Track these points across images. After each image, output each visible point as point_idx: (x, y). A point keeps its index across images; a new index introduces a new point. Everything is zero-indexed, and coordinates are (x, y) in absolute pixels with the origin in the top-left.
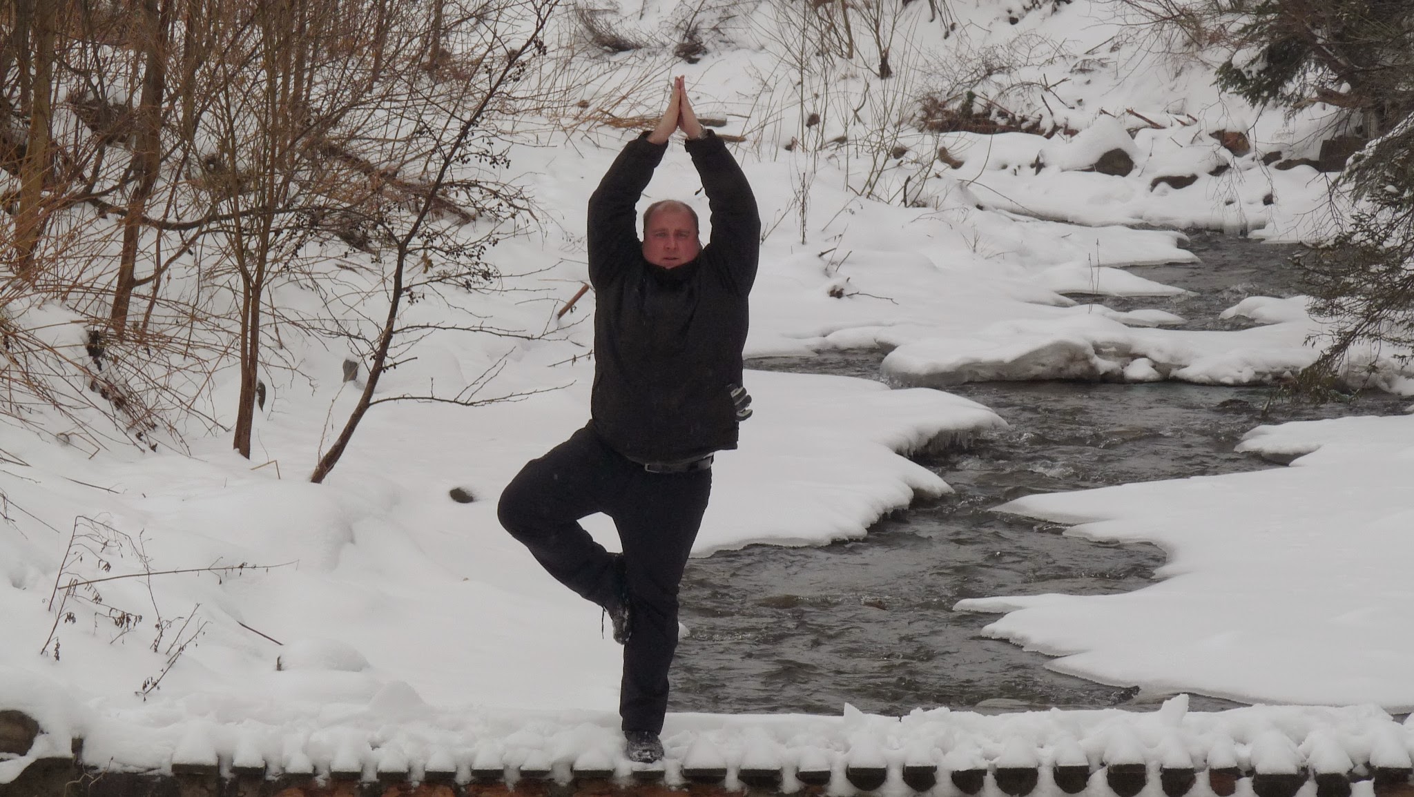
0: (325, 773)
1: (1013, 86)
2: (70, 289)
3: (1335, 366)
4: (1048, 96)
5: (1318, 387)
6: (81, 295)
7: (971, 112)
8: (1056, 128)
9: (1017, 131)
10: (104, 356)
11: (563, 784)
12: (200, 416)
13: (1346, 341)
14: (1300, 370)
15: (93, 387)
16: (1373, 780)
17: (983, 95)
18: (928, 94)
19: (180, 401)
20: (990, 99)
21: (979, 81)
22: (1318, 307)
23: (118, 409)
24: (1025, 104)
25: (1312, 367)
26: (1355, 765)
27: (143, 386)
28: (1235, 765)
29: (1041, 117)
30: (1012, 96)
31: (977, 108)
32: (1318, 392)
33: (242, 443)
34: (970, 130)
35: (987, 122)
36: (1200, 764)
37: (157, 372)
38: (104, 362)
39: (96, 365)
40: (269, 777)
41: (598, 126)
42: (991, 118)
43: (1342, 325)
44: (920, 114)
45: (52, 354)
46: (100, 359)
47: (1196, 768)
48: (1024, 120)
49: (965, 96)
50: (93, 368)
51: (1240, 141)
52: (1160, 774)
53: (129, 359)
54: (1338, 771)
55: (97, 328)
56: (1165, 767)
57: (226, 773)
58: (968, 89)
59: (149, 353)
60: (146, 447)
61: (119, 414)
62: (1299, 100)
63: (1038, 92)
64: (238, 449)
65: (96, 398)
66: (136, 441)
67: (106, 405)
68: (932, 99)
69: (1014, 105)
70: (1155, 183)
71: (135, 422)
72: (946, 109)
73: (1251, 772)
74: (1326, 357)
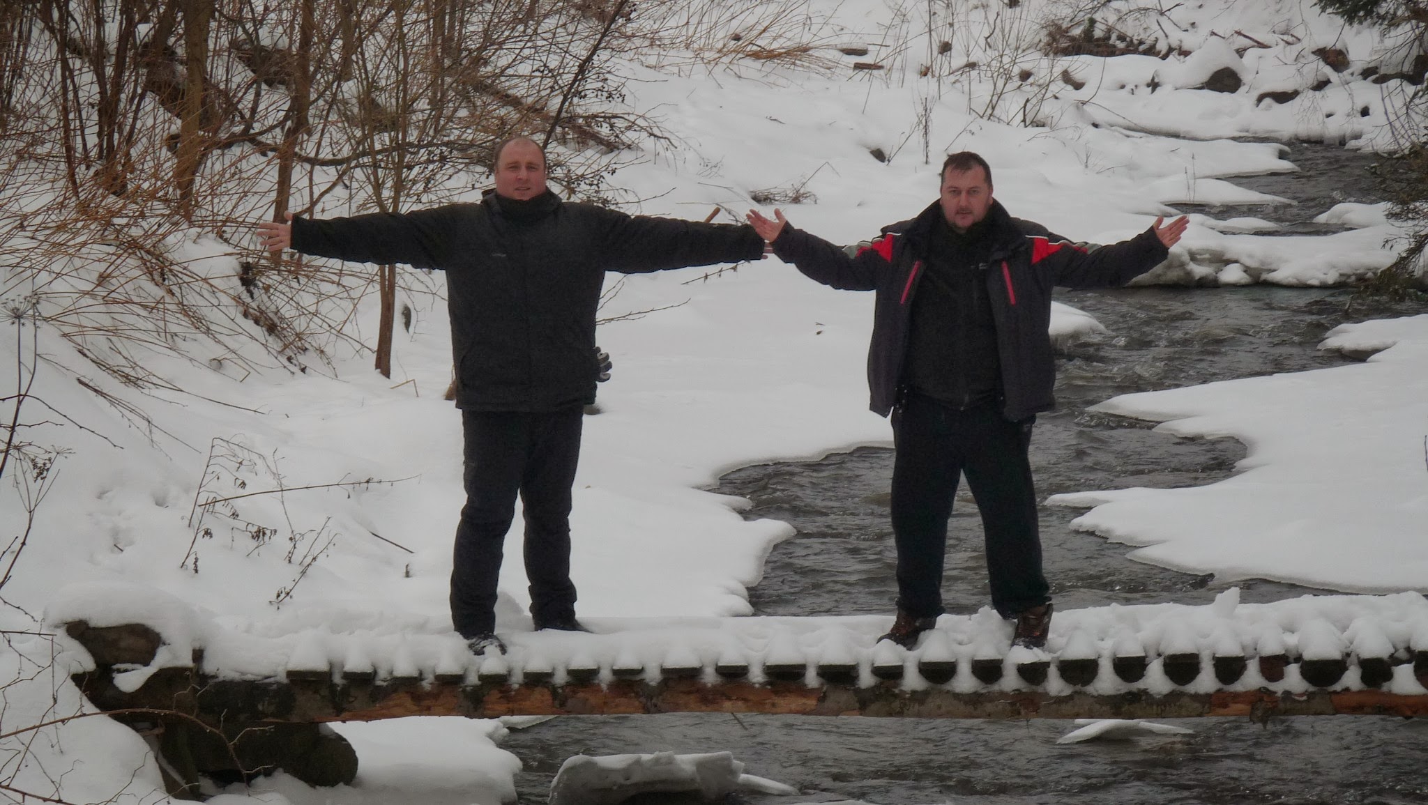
0: (430, 678)
1: (1130, 12)
2: (224, 222)
3: (1411, 267)
4: (1163, 20)
5: (1397, 287)
6: (234, 229)
7: (1093, 36)
8: (1170, 50)
9: (1134, 53)
10: (256, 286)
11: (653, 683)
12: (349, 340)
13: (1421, 244)
14: (1380, 271)
15: (246, 315)
16: (1413, 664)
17: (1103, 21)
18: (1053, 21)
19: (330, 326)
20: (1110, 24)
21: (1099, 7)
22: (1394, 212)
23: (270, 335)
24: (1142, 29)
25: (1389, 269)
26: (1396, 650)
27: (294, 313)
28: (1283, 652)
29: (1157, 39)
30: (1130, 20)
31: (1098, 33)
32: (1396, 291)
33: (383, 363)
34: (1090, 53)
35: (1108, 46)
36: (1250, 652)
37: (307, 300)
38: (256, 291)
39: (248, 294)
40: (379, 683)
41: (741, 58)
42: (1111, 42)
43: (1417, 229)
44: (1045, 40)
45: (206, 286)
46: (252, 288)
47: (1247, 656)
48: (1141, 43)
49: (1087, 22)
50: (246, 297)
51: (1340, 57)
52: (1213, 662)
53: (281, 287)
54: (1379, 656)
55: (250, 260)
56: (1217, 656)
57: (337, 679)
58: (1089, 16)
59: (298, 282)
60: (296, 370)
61: (270, 339)
62: (1393, 19)
63: (1154, 16)
64: (379, 370)
65: (249, 325)
66: (287, 363)
67: (258, 331)
68: (1056, 25)
69: (1132, 29)
70: (1261, 98)
71: (286, 346)
72: (1069, 34)
73: (1298, 659)
74: (1403, 259)
